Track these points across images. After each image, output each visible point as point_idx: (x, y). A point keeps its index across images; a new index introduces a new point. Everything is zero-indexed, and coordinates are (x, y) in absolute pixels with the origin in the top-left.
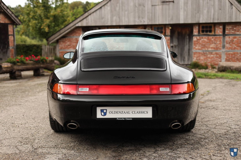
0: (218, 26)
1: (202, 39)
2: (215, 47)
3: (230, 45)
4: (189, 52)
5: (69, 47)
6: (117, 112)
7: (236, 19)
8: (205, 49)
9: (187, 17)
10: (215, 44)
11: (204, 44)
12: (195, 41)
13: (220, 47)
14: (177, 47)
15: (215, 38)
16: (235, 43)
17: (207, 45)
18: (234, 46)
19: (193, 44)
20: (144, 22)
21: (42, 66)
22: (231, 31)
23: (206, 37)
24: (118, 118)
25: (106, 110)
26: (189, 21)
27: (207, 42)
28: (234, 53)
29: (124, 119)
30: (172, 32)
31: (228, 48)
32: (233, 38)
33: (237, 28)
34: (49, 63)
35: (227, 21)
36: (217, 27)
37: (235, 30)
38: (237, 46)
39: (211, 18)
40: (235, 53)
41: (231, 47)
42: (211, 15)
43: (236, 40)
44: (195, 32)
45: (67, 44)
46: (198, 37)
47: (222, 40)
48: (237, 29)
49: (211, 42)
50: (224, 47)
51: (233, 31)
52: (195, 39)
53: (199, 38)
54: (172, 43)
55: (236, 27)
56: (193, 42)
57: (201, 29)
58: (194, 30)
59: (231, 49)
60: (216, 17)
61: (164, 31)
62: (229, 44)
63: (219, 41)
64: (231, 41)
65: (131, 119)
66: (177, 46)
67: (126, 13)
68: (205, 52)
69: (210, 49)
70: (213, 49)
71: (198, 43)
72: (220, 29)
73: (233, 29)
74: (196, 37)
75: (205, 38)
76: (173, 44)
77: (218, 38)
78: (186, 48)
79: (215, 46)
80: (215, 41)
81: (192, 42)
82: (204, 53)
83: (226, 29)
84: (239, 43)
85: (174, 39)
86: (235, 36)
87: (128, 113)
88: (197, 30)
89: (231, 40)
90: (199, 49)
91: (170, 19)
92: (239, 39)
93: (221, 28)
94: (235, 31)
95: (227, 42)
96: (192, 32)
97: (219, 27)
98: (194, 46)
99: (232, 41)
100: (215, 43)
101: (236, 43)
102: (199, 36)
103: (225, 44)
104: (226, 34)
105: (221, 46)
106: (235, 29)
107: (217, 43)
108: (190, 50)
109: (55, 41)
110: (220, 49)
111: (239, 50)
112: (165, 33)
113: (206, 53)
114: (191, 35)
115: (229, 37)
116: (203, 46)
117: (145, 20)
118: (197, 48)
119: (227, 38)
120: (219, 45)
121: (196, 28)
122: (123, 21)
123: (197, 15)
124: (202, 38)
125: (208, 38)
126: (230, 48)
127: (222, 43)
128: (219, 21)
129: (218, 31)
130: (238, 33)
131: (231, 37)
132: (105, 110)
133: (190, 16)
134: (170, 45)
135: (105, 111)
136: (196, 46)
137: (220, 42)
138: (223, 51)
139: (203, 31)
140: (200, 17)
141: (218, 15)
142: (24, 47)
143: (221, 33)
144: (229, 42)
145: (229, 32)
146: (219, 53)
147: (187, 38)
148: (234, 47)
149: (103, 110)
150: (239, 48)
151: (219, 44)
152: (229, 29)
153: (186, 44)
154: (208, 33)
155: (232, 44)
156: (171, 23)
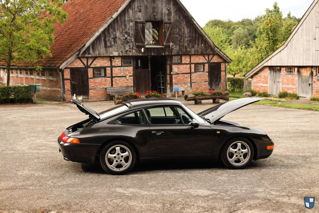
5: (260, 81)
21: (217, 97)
34: (224, 95)
45: (258, 80)
67: (298, 56)
109: (250, 77)
117: (310, 62)
122: (296, 63)
142: (232, 81)
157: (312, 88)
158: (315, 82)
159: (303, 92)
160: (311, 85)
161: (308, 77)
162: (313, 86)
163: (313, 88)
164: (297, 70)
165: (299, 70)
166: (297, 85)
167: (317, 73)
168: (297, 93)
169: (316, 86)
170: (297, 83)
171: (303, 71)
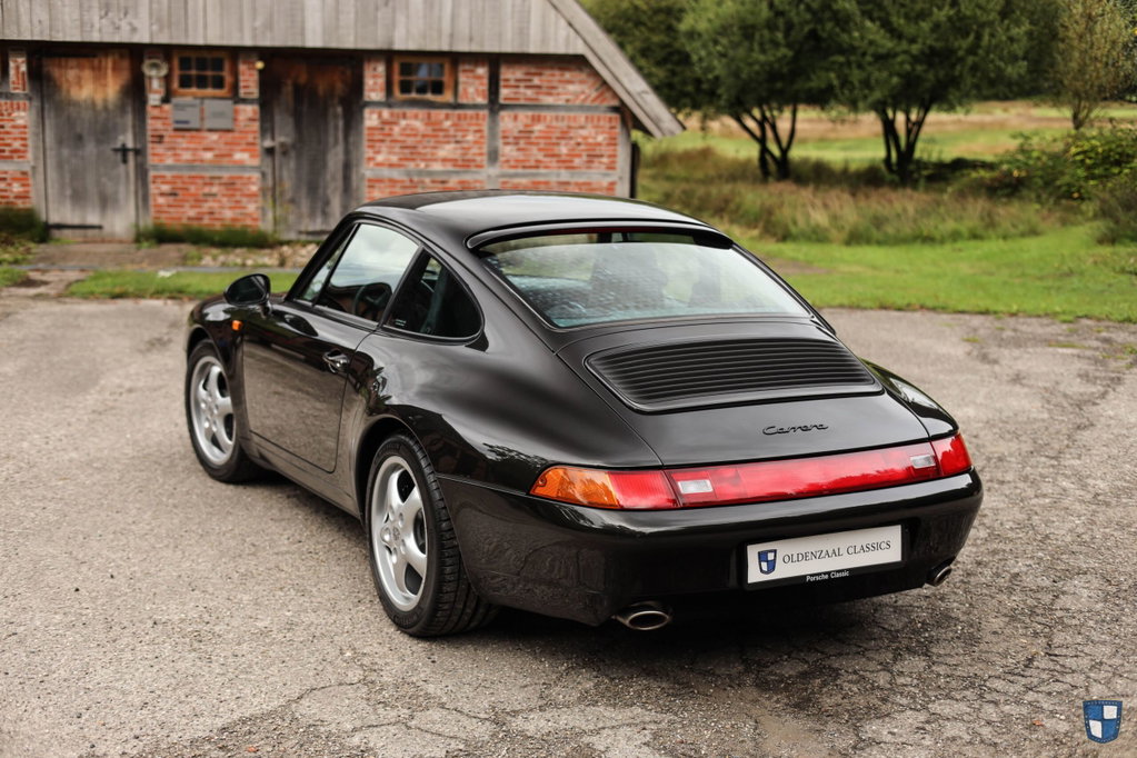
0: (467, 67)
1: (403, 123)
2: (457, 155)
3: (519, 150)
4: (347, 178)
6: (805, 557)
7: (544, 40)
8: (417, 165)
9: (337, 19)
10: (457, 142)
11: (410, 141)
12: (371, 129)
13: (478, 158)
14: (293, 154)
15: (455, 119)
16: (537, 144)
17: (425, 147)
18: (536, 154)
19: (365, 143)
20: (134, 30)
22: (522, 90)
23: (422, 112)
24: (811, 575)
25: (775, 551)
26: (349, 41)
27: (424, 136)
28: (534, 183)
29: (826, 577)
30: (268, 84)
31: (512, 163)
32: (529, 122)
33: (544, 78)
35: (508, 48)
36: (465, 71)
37: (539, 87)
38: (546, 156)
39: (440, 31)
40: (539, 183)
41: (522, 158)
42: (440, 19)
43: (540, 131)
44: (373, 90)
46: (386, 113)
47: (485, 128)
48: (545, 84)
49: (441, 134)
50: (493, 156)
51: (529, 93)
52: (371, 119)
53: (392, 115)
54: (269, 135)
55: (540, 74)
56: (366, 132)
57: (397, 78)
58: (369, 82)
59: (524, 167)
60: (463, 27)
61: (228, 79)
62: (515, 148)
63: (474, 132)
64: (520, 132)
65: (846, 574)
66: (294, 146)
68: (416, 179)
69: (437, 167)
70: (449, 167)
71: (388, 139)
72: (477, 82)
73: (530, 80)
74: (377, 110)
75: (416, 117)
76: (273, 138)
77: (472, 118)
78: (335, 158)
79: (459, 152)
80: (457, 130)
81: (360, 134)
82: (411, 181)
83: (502, 83)
84: (554, 141)
85: (277, 118)
86: (536, 113)
87: (836, 553)
88: (381, 81)
89: (521, 128)
90: (391, 166)
91: (258, 23)
92: (554, 124)
93: (479, 77)
94: (538, 93)
95: (505, 137)
96: (357, 87)
97: (472, 71)
98: (368, 153)
99: (526, 133)
100: (459, 138)
101: (542, 141)
102: (388, 105)
103: (500, 143)
104: (502, 101)
105: (481, 154)
106: (536, 81)
107: (467, 142)
108: (354, 170)
110: (480, 166)
111: (555, 171)
112: (235, 87)
113: (423, 182)
114: (353, 102)
115: (516, 118)
116: (407, 151)
117: (136, 23)
118: (380, 158)
119: (507, 121)
120: (475, 150)
121: (375, 69)
122: (25, 19)
123: (379, 14)
124: (404, 116)
125: (429, 116)
126: (517, 161)
127: (485, 140)
128: (475, 48)
129: (471, 90)
130: (549, 100)
131: (524, 116)
132: (771, 551)
133: (348, 17)
134: (258, 141)
135: (771, 556)
136: (378, 152)
137: (478, 135)
138: (489, 177)
139: (405, 88)
140: (393, 25)
141: (471, 19)
143: (484, 97)
144: (515, 138)
145: (512, 96)
146: (476, 181)
147: (336, 116)
148: (533, 159)
149: (766, 553)
150: (554, 164)
151: (476, 142)
152: (512, 83)
153: (331, 140)
154: (429, 96)
155: (529, 147)
156: (267, 41)
157: (142, 173)
158: (161, 137)
159: (78, 198)
160: (131, 157)
161: (106, 108)
162: (151, 160)
163: (152, 173)
164: (23, 68)
165: (40, 67)
166: (30, 155)
167: (175, 85)
168: (35, 201)
169: (170, 161)
170: (29, 142)
171: (72, 74)
